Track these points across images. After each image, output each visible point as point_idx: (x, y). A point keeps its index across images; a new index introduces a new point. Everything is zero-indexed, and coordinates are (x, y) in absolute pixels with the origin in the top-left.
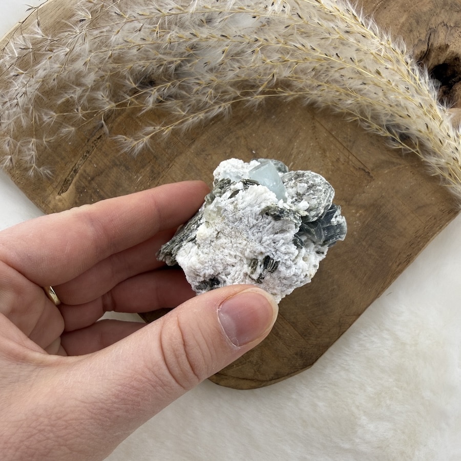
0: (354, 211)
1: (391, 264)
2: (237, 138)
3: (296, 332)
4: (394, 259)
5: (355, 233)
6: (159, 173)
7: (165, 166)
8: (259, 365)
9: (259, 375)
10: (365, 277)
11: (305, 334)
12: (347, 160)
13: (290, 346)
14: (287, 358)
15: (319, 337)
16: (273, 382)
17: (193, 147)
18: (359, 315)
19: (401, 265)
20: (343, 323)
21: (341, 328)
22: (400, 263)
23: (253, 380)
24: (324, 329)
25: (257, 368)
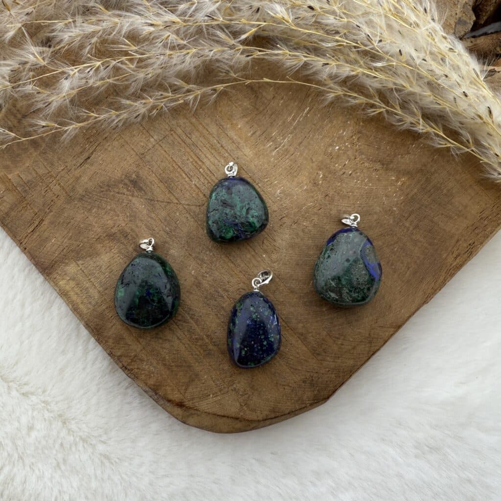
0: (393, 178)
1: (444, 256)
3: (304, 348)
4: (450, 249)
5: (395, 209)
8: (247, 396)
9: (248, 412)
10: (408, 272)
11: (317, 352)
13: (296, 369)
14: (291, 387)
15: (339, 357)
16: (268, 422)
18: (398, 327)
19: (459, 257)
20: (375, 338)
21: (372, 345)
22: (458, 255)
23: (237, 419)
24: (347, 345)
25: (244, 401)
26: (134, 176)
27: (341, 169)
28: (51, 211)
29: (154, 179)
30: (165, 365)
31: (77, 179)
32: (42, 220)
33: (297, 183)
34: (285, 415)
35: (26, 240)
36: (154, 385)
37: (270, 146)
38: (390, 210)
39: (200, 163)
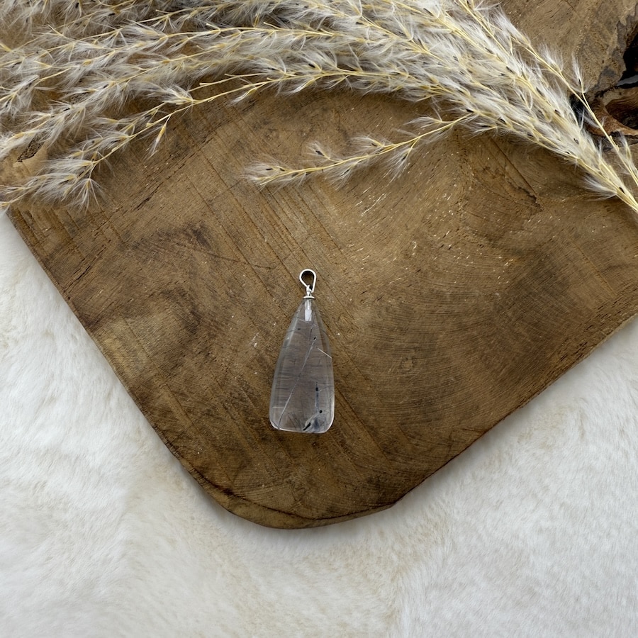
0: (500, 258)
1: (549, 356)
2: (325, 110)
3: (373, 444)
4: (557, 347)
5: (498, 294)
6: (187, 149)
7: (199, 139)
8: (303, 490)
9: (302, 508)
10: (504, 370)
11: (388, 450)
12: (501, 172)
13: (362, 467)
14: (353, 485)
15: (411, 459)
16: (323, 522)
17: (250, 114)
18: (486, 431)
19: (566, 359)
20: (456, 441)
21: (452, 449)
22: (566, 356)
23: (290, 514)
24: (422, 446)
25: (299, 495)
26: (198, 226)
27: (440, 241)
28: (101, 258)
29: (221, 232)
30: (214, 446)
31: (134, 223)
32: (90, 268)
33: (387, 252)
34: (343, 516)
35: (71, 288)
36: (201, 467)
37: (359, 206)
38: (491, 295)
39: (276, 218)
